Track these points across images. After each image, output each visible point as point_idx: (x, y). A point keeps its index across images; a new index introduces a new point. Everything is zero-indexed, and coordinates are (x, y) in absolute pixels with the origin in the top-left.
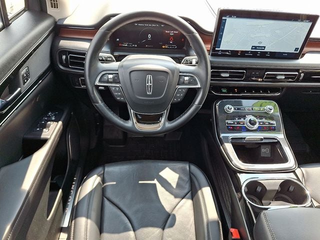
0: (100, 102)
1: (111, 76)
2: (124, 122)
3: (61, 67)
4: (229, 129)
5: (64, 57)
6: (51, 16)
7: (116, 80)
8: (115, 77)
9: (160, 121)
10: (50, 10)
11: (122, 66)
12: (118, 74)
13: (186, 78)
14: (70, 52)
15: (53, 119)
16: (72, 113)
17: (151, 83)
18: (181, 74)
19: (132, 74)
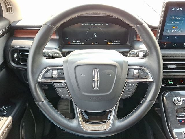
0: (43, 100)
1: (55, 72)
2: (68, 121)
3: (13, 64)
4: (181, 123)
5: (16, 55)
6: (6, 19)
7: (61, 76)
8: (59, 73)
9: (109, 120)
10: (6, 14)
11: (67, 61)
12: (62, 69)
13: (136, 72)
14: (21, 51)
15: (5, 113)
16: (27, 105)
17: (97, 78)
18: (129, 67)
19: (77, 68)
